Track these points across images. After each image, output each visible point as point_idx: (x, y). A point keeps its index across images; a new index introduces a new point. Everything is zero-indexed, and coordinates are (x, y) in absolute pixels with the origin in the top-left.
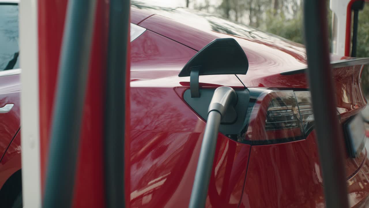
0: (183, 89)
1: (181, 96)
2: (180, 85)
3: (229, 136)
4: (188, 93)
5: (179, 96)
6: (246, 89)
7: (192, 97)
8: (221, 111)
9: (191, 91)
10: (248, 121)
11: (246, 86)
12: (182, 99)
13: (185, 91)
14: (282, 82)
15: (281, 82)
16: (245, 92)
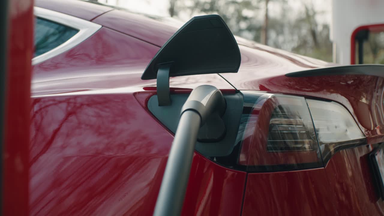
0: (147, 95)
1: (144, 104)
2: (144, 90)
3: (215, 160)
4: (155, 100)
5: (140, 104)
6: (238, 93)
7: (159, 105)
8: (202, 112)
9: (158, 97)
10: (241, 137)
11: (238, 89)
12: (146, 108)
13: (149, 98)
14: (290, 84)
15: (288, 84)
16: (237, 96)
